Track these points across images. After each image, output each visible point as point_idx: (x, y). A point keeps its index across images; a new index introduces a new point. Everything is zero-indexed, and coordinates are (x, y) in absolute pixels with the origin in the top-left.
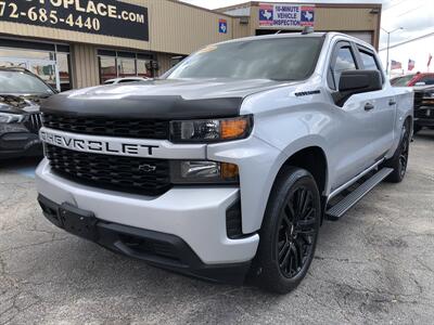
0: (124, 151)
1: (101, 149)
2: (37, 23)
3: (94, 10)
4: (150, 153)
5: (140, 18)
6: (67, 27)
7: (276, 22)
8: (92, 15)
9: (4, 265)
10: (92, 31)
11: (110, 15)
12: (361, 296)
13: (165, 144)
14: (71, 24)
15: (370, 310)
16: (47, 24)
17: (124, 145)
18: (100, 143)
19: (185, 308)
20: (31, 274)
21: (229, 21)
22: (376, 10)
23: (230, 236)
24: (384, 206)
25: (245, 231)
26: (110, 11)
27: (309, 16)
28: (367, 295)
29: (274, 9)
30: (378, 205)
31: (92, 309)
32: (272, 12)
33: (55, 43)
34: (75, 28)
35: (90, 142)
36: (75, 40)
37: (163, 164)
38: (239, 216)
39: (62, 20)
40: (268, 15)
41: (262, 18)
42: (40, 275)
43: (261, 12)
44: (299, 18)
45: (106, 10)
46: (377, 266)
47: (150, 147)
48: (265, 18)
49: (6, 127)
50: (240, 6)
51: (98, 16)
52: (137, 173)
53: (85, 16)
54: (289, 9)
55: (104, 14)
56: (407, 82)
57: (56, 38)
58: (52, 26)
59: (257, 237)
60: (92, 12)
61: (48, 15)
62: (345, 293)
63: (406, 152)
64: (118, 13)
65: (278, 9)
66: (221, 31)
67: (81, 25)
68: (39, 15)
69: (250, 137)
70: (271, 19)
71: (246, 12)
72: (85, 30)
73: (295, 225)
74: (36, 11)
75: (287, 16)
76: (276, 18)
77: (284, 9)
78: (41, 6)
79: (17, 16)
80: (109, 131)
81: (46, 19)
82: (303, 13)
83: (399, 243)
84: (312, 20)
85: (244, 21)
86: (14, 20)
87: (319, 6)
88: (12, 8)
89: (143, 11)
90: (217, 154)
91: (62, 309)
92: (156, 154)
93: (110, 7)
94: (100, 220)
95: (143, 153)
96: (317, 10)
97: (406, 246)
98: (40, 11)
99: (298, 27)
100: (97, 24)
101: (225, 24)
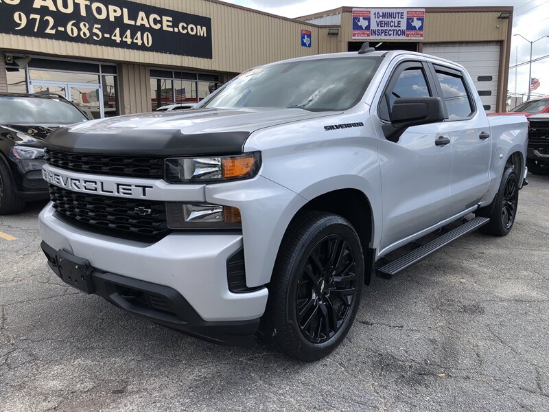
0: (118, 192)
1: (96, 190)
2: (78, 39)
3: (145, 23)
4: (144, 194)
5: (202, 31)
6: (112, 44)
7: (374, 32)
8: (143, 29)
9: (4, 319)
10: (143, 48)
11: (165, 28)
12: (402, 368)
13: (160, 184)
14: (118, 39)
15: (408, 382)
16: (89, 41)
17: (118, 185)
18: (95, 183)
19: (192, 372)
20: (31, 330)
21: (314, 31)
22: (505, 15)
23: (232, 289)
24: (473, 265)
25: (249, 285)
26: (165, 23)
27: (417, 24)
28: (411, 367)
29: (372, 17)
30: (465, 264)
31: (88, 369)
32: (368, 19)
33: (100, 63)
34: (123, 45)
35: (86, 181)
36: (122, 59)
37: (159, 206)
38: (242, 267)
39: (107, 36)
40: (363, 23)
41: (356, 27)
42: (40, 332)
43: (356, 20)
44: (404, 26)
45: (160, 22)
46: (436, 335)
47: (144, 187)
48: (360, 28)
49: (31, 164)
50: (328, 13)
51: (150, 30)
52: (133, 217)
53: (134, 29)
54: (390, 15)
55: (158, 26)
56: (541, 108)
57: (100, 57)
58: (95, 43)
59: (265, 291)
60: (143, 25)
61: (90, 29)
62: (385, 364)
63: (515, 199)
64: (175, 25)
65: (377, 15)
66: (304, 44)
67: (129, 41)
68: (79, 29)
69: (257, 177)
70: (368, 28)
71: (336, 20)
72: (134, 46)
73: (327, 282)
74: (77, 25)
75: (388, 24)
76: (374, 26)
77: (384, 15)
78: (83, 19)
79: (53, 32)
80: (105, 169)
81: (88, 34)
82: (410, 20)
83: (475, 310)
84: (421, 28)
85: (333, 32)
86: (50, 36)
87: (430, 10)
88: (47, 21)
89: (205, 22)
90: (217, 196)
91: (57, 369)
92: (151, 195)
93: (165, 18)
94: (96, 270)
95: (137, 194)
96: (427, 17)
97: (482, 312)
98: (82, 25)
99: (403, 38)
100: (148, 40)
101: (309, 36)
